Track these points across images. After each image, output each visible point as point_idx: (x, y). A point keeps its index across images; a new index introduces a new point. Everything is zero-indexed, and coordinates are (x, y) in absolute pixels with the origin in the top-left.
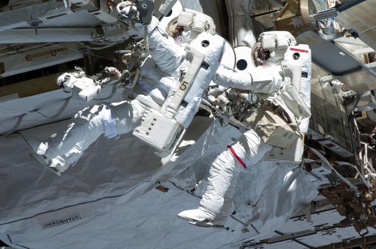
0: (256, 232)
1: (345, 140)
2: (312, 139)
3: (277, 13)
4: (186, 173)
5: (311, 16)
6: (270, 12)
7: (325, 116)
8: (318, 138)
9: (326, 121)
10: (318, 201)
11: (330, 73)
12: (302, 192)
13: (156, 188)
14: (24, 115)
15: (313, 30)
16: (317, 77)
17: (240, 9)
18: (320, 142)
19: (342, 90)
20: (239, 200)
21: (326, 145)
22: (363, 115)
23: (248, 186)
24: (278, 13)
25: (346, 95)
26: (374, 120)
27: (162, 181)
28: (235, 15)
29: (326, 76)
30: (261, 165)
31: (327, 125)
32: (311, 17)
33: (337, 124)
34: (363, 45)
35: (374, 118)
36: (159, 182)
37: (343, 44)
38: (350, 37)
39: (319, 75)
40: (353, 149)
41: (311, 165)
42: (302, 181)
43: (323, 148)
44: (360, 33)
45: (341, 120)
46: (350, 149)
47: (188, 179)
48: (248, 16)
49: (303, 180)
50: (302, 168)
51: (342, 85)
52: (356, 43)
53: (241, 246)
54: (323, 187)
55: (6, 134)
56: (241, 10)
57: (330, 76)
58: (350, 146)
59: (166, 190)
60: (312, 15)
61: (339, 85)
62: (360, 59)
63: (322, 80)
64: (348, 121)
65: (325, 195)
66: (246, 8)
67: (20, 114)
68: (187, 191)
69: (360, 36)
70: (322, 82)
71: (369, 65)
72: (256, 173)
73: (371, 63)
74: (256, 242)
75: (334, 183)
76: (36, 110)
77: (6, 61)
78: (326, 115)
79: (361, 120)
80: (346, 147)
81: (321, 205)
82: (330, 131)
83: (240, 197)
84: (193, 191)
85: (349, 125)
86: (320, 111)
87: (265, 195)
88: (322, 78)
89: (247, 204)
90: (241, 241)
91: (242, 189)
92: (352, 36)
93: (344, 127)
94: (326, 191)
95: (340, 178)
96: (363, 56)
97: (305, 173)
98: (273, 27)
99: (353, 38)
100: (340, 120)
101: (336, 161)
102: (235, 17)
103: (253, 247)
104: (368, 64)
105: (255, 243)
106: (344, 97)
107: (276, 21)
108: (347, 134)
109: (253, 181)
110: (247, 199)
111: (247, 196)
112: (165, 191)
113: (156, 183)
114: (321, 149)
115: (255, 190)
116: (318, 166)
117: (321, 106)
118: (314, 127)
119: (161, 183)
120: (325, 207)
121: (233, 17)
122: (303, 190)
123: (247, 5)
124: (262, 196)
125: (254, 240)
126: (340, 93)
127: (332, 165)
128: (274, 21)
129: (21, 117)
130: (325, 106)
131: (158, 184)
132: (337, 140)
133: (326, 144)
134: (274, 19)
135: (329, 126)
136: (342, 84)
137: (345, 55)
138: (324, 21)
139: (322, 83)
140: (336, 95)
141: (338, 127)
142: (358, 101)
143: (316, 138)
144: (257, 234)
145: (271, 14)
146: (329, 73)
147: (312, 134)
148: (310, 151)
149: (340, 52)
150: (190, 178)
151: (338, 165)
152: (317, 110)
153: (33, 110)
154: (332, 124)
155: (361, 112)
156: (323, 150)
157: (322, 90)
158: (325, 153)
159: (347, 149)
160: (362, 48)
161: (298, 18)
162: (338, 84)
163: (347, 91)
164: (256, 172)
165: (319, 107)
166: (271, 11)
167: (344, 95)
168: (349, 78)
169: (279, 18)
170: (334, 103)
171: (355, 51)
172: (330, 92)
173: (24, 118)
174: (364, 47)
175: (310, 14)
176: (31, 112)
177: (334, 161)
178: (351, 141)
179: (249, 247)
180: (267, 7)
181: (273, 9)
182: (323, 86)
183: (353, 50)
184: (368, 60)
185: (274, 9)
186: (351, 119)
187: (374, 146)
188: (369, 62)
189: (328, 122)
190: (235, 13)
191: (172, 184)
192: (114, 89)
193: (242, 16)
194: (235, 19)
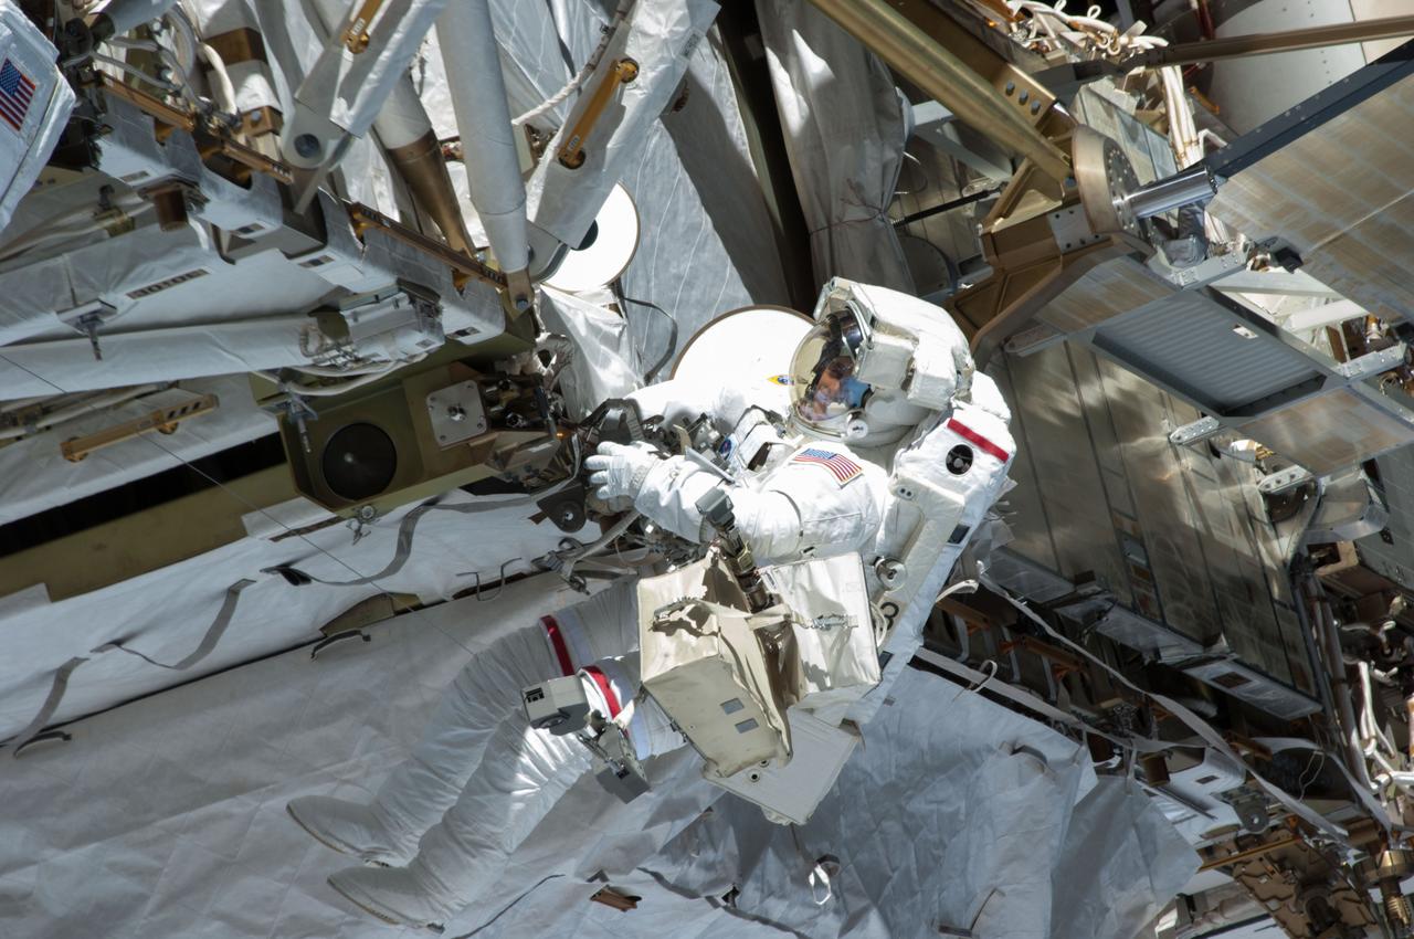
1: (1286, 655)
2: (1159, 662)
3: (989, 201)
4: (702, 831)
5: (1117, 201)
6: (963, 201)
7: (1200, 571)
8: (1183, 657)
9: (1206, 590)
10: (1203, 894)
11: (1206, 410)
12: (1141, 863)
13: (594, 898)
14: (76, 662)
15: (1129, 255)
16: (1157, 429)
17: (851, 195)
19: (1256, 470)
20: (908, 916)
21: (1214, 680)
22: (1342, 557)
23: (937, 859)
24: (996, 200)
25: (1274, 488)
26: (1387, 571)
27: (611, 872)
28: (835, 221)
29: (1193, 420)
30: (978, 778)
31: (1214, 605)
32: (1119, 208)
33: (1251, 599)
34: (1318, 294)
35: (1384, 563)
36: (601, 876)
37: (1244, 294)
38: (1272, 269)
39: (1166, 421)
40: (1317, 685)
41: (1167, 759)
42: (1136, 826)
43: (1204, 692)
44: (1306, 250)
45: (1264, 582)
46: (1307, 686)
47: (710, 855)
48: (883, 220)
49: (1139, 820)
50: (1131, 776)
51: (1255, 448)
52: (1294, 287)
54: (1217, 840)
55: (11, 743)
56: (856, 201)
57: (1208, 419)
58: (1304, 676)
60: (1123, 198)
61: (1246, 452)
62: (1314, 345)
63: (1179, 438)
64: (1288, 585)
65: (1227, 870)
66: (874, 192)
67: (57, 661)
68: (710, 899)
69: (1309, 261)
70: (1180, 444)
71: (1350, 368)
72: (963, 810)
73: (1359, 360)
75: (1256, 821)
76: (118, 643)
78: (1206, 567)
79: (1337, 573)
80: (1289, 682)
81: (1215, 910)
82: (1226, 624)
83: (909, 903)
84: (730, 898)
85: (1294, 596)
86: (1181, 555)
87: (1004, 888)
88: (1178, 432)
89: (936, 929)
91: (914, 874)
92: (1276, 263)
93: (1277, 606)
94: (1230, 853)
95: (1277, 801)
96: (1324, 336)
97: (1145, 790)
98: (980, 256)
99: (1281, 269)
100: (1260, 582)
101: (1258, 736)
102: (833, 229)
104: (1345, 365)
106: (1267, 496)
107: (989, 233)
108: (1290, 631)
109: (954, 840)
110: (937, 910)
111: (935, 897)
112: (625, 906)
113: (591, 880)
114: (1200, 697)
115: (964, 872)
116: (1193, 762)
118: (1162, 616)
119: (609, 876)
120: (1229, 914)
121: (826, 231)
122: (1145, 857)
123: (878, 183)
124: (992, 893)
126: (1253, 480)
127: (1244, 753)
128: (981, 232)
129: (62, 676)
131: (598, 882)
132: (1254, 658)
133: (1213, 676)
134: (980, 226)
136: (1256, 445)
137: (1256, 336)
138: (1169, 215)
139: (1179, 448)
140: (1235, 489)
141: (1254, 609)
142: (1318, 508)
143: (1177, 659)
145: (969, 205)
146: (1205, 408)
147: (1160, 644)
148: (1156, 707)
149: (1237, 327)
150: (716, 850)
151: (1264, 750)
152: (1171, 551)
153: (108, 640)
154: (1231, 598)
155: (1334, 545)
156: (1207, 701)
157: (1183, 474)
158: (1212, 711)
159: (1293, 688)
160: (1318, 304)
161: (1071, 212)
162: (1240, 449)
163: (1276, 469)
164: (963, 805)
165: (1179, 540)
166: (966, 195)
167: (1268, 486)
168: (1276, 420)
169: (1001, 219)
170: (1232, 521)
171: (1292, 318)
172: (1212, 480)
173: (75, 677)
174: (1326, 303)
175: (1114, 194)
176: (100, 650)
177: (1251, 736)
178: (1306, 656)
180: (951, 184)
181: (973, 188)
182: (1183, 462)
183: (1287, 316)
184: (1346, 349)
185: (978, 186)
186: (1300, 573)
187: (1395, 670)
188: (1348, 357)
189: (1214, 592)
190: (834, 213)
191: (652, 878)
192: (403, 538)
193: (860, 221)
194: (834, 236)
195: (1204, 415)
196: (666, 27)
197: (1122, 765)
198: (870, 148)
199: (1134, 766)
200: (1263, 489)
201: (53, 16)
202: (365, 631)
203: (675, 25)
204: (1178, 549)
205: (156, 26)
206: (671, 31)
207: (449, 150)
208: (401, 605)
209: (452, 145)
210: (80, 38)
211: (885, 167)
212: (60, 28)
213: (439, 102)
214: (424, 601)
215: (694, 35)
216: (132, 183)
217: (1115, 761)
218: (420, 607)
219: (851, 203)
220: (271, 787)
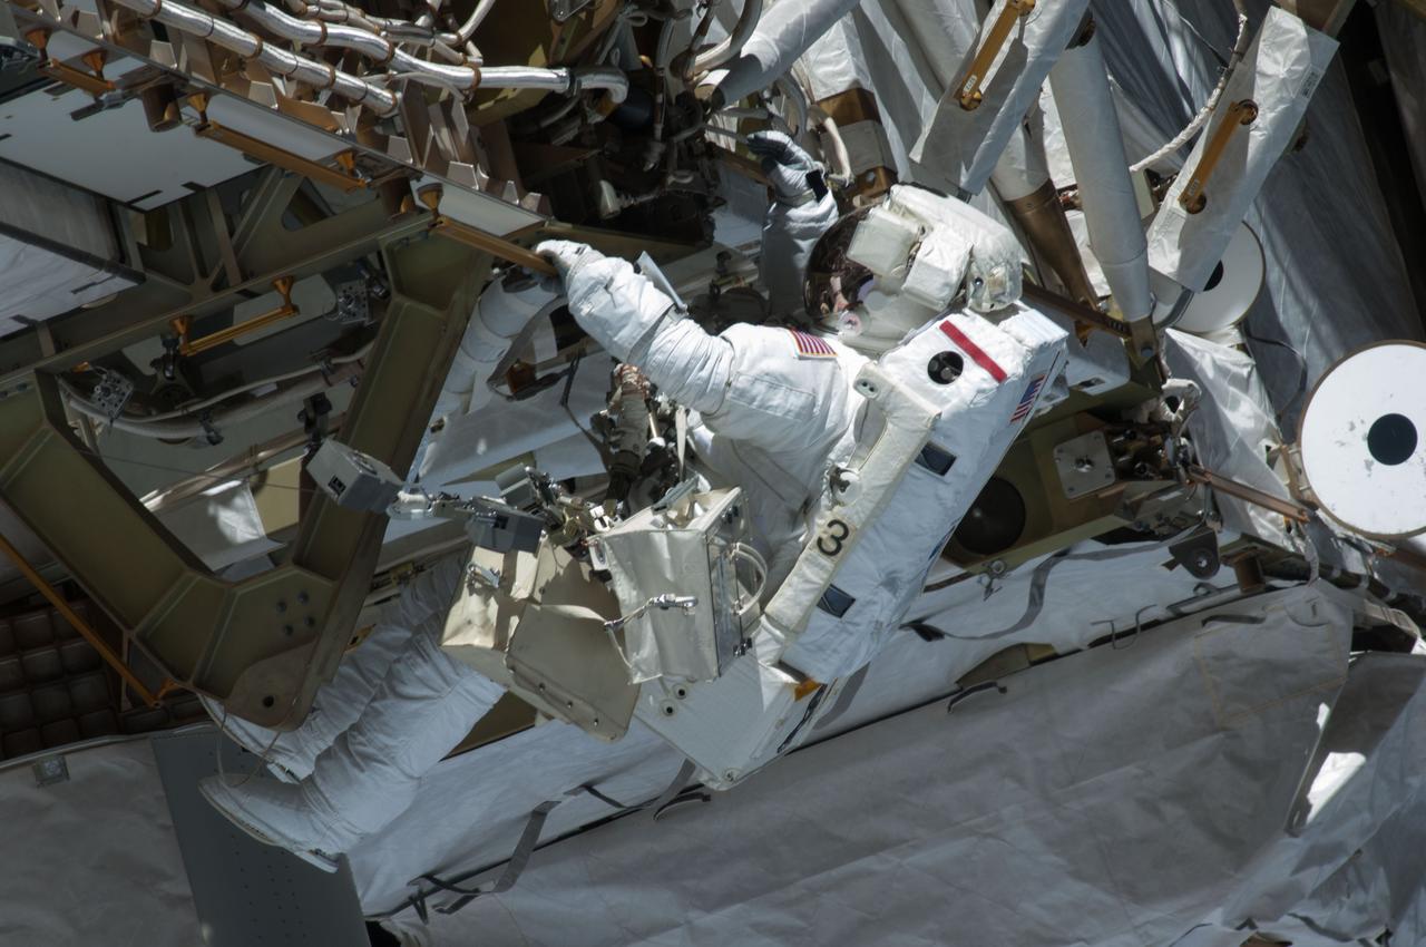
4: (1351, 875)
13: (1243, 945)
27: (1259, 920)
36: (1249, 923)
47: (1360, 897)
55: (652, 806)
59: (1283, 946)
68: (1362, 941)
84: (1383, 940)
113: (1240, 928)
119: (1258, 924)
131: (1246, 929)
150: (1367, 892)
191: (1302, 923)
192: (1036, 591)
196: (1284, 66)
201: (662, 92)
202: (1001, 683)
203: (1293, 65)
205: (766, 95)
206: (1289, 71)
207: (1068, 199)
208: (1036, 657)
209: (1071, 194)
210: (689, 111)
212: (669, 102)
213: (1058, 150)
214: (1059, 650)
215: (1313, 74)
216: (747, 253)
218: (1056, 657)
220: (910, 843)
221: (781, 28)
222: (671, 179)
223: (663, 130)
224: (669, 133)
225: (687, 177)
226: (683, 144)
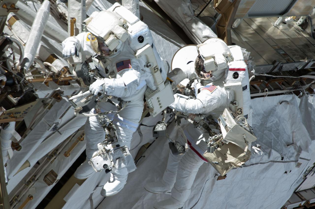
0: (307, 161)
2: (298, 69)
3: (213, 1)
6: (207, 5)
7: (296, 48)
8: (302, 66)
9: (299, 50)
11: (278, 16)
13: (217, 180)
14: (92, 195)
16: (271, 25)
17: (186, 17)
18: (306, 68)
19: (295, 22)
20: (279, 147)
23: (279, 133)
25: (300, 23)
28: (185, 23)
29: (276, 20)
30: (277, 113)
31: (302, 52)
33: (309, 47)
39: (272, 23)
41: (311, 87)
43: (310, 70)
48: (194, 17)
50: (306, 95)
51: (292, 18)
53: (303, 177)
56: (187, 17)
57: (280, 18)
59: (225, 176)
61: (291, 20)
63: (276, 25)
66: (189, 13)
67: (88, 196)
68: (240, 166)
70: (277, 26)
72: (278, 121)
74: (311, 167)
76: (97, 186)
77: (53, 167)
78: (296, 46)
82: (307, 55)
83: (278, 145)
86: (290, 47)
87: (294, 131)
88: (275, 23)
89: (286, 146)
90: (301, 174)
91: (276, 138)
97: (311, 96)
98: (217, 13)
100: (308, 43)
102: (186, 25)
103: (312, 172)
105: (311, 169)
106: (300, 25)
107: (216, 8)
109: (280, 127)
110: (284, 143)
111: (283, 140)
112: (224, 178)
113: (215, 177)
114: (310, 72)
115: (285, 132)
117: (288, 43)
118: (294, 61)
119: (218, 174)
121: (185, 26)
123: (189, 11)
124: (293, 133)
125: (309, 167)
126: (295, 24)
128: (214, 8)
129: (90, 199)
130: (291, 41)
131: (216, 176)
133: (310, 66)
134: (214, 7)
135: (304, 52)
136: (292, 17)
139: (277, 27)
140: (293, 28)
141: (310, 49)
142: (311, 21)
143: (301, 67)
144: (308, 161)
145: (209, 5)
147: (296, 66)
148: (303, 78)
152: (288, 47)
153: (95, 187)
154: (305, 49)
156: (312, 72)
157: (281, 31)
158: (314, 73)
162: (289, 20)
163: (298, 19)
164: (277, 119)
165: (288, 44)
166: (207, 3)
167: (299, 24)
168: (293, 10)
169: (217, 4)
170: (296, 34)
172: (288, 29)
173: (93, 197)
176: (95, 189)
179: (309, 174)
180: (203, 3)
181: (208, 1)
182: (280, 28)
189: (301, 50)
190: (184, 22)
192: (139, 133)
193: (190, 20)
194: (187, 26)
195: (278, 17)
196: (131, 6)
197: (303, 94)
198: (183, 5)
199: (305, 92)
200: (298, 25)
201: (13, 74)
202: (143, 155)
203: (132, 4)
204: (289, 46)
205: (34, 65)
206: (132, 6)
208: (147, 147)
211: (189, 7)
212: (16, 76)
214: (151, 143)
215: (137, 4)
216: (47, 97)
217: (301, 94)
218: (151, 144)
219: (186, 18)
220: (143, 196)
221: (30, 50)
222: (24, 90)
223: (18, 82)
224: (19, 82)
225: (27, 88)
226: (23, 83)
